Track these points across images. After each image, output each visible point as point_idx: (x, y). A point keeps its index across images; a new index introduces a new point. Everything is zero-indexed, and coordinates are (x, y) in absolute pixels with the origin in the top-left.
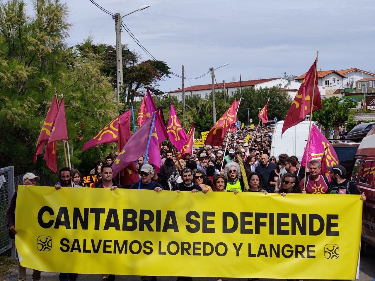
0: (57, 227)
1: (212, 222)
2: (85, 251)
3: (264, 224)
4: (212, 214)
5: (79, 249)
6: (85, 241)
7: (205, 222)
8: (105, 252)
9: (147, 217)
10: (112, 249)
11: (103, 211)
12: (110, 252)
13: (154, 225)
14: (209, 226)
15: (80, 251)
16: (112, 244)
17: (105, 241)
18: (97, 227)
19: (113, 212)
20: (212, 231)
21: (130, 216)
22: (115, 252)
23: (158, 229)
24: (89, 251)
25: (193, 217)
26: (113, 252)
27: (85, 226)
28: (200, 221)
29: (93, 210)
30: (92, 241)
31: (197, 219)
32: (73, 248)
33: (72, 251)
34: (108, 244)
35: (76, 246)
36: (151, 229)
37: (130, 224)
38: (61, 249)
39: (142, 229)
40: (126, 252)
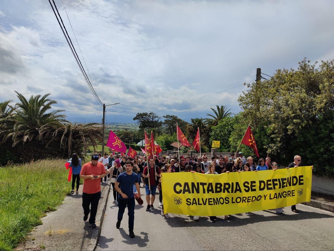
0: (184, 193)
1: (255, 186)
2: (199, 204)
3: (277, 184)
4: (254, 182)
5: (196, 203)
6: (199, 199)
7: (252, 186)
8: (209, 204)
9: (227, 186)
10: (212, 203)
11: (206, 184)
12: (212, 204)
13: (230, 190)
14: (253, 188)
15: (197, 204)
16: (212, 200)
17: (209, 199)
18: (204, 192)
19: (210, 184)
20: (255, 190)
21: (219, 186)
22: (214, 204)
23: (232, 192)
24: (201, 204)
25: (246, 184)
26: (213, 204)
27: (198, 192)
28: (249, 186)
29: (201, 184)
30: (202, 199)
31: (248, 185)
32: (193, 203)
33: (192, 205)
34: (210, 200)
35: (194, 202)
36: (228, 192)
37: (218, 190)
38: (187, 204)
39: (224, 192)
40: (219, 204)
